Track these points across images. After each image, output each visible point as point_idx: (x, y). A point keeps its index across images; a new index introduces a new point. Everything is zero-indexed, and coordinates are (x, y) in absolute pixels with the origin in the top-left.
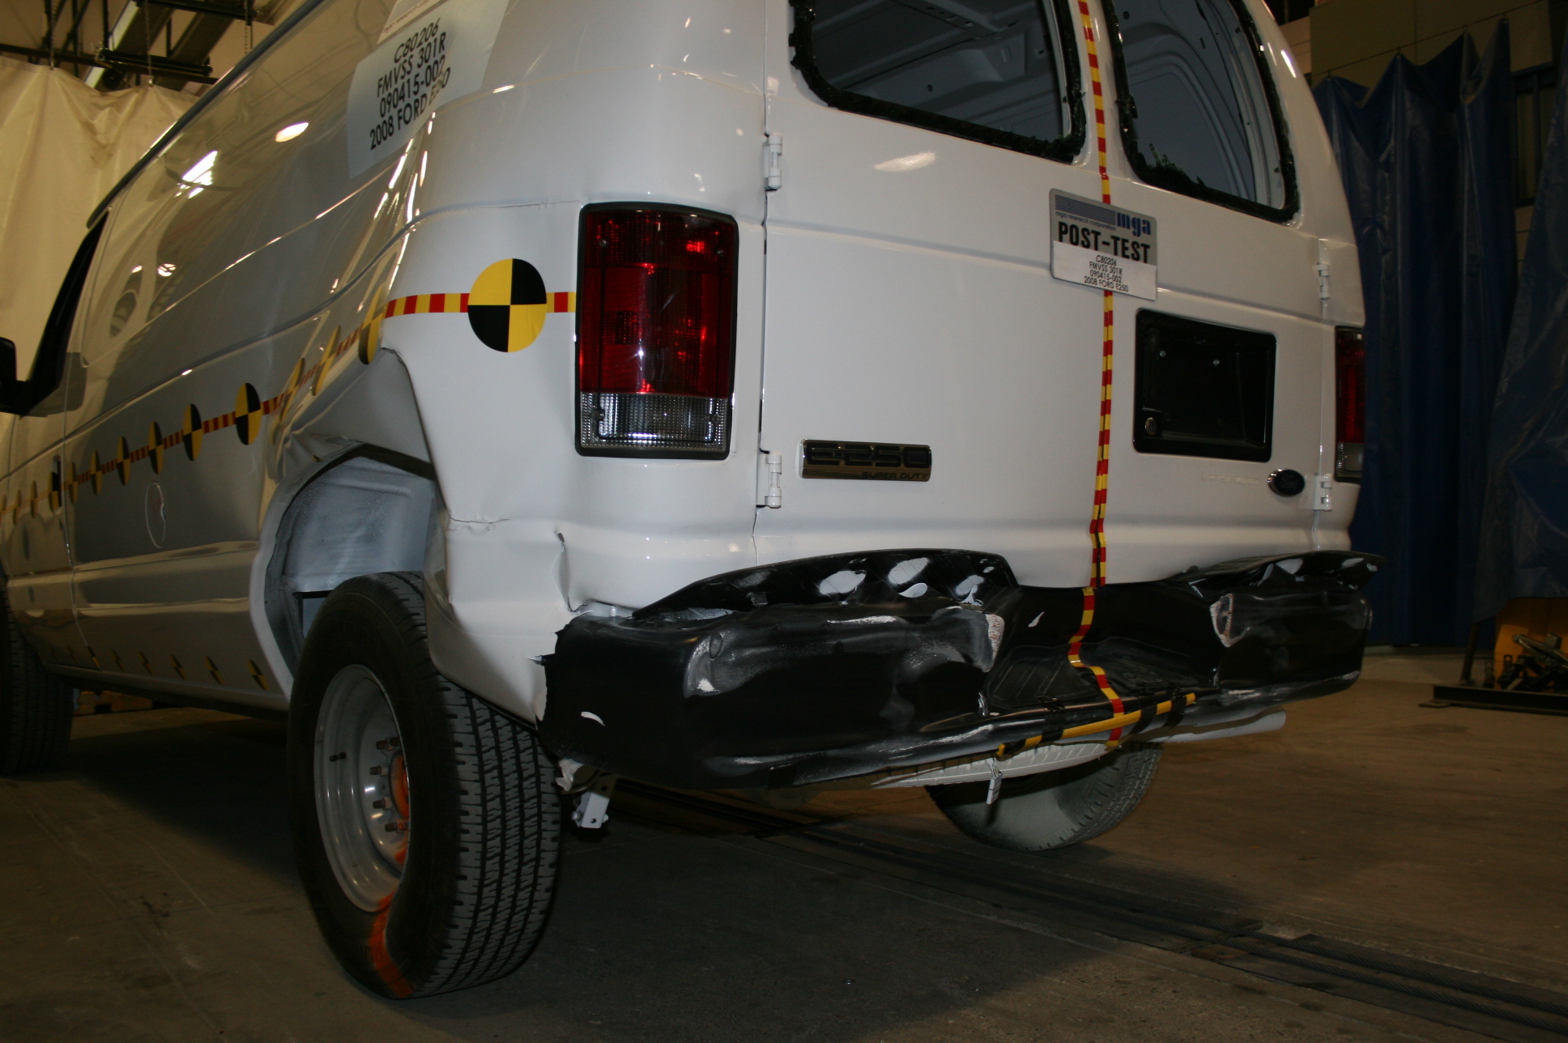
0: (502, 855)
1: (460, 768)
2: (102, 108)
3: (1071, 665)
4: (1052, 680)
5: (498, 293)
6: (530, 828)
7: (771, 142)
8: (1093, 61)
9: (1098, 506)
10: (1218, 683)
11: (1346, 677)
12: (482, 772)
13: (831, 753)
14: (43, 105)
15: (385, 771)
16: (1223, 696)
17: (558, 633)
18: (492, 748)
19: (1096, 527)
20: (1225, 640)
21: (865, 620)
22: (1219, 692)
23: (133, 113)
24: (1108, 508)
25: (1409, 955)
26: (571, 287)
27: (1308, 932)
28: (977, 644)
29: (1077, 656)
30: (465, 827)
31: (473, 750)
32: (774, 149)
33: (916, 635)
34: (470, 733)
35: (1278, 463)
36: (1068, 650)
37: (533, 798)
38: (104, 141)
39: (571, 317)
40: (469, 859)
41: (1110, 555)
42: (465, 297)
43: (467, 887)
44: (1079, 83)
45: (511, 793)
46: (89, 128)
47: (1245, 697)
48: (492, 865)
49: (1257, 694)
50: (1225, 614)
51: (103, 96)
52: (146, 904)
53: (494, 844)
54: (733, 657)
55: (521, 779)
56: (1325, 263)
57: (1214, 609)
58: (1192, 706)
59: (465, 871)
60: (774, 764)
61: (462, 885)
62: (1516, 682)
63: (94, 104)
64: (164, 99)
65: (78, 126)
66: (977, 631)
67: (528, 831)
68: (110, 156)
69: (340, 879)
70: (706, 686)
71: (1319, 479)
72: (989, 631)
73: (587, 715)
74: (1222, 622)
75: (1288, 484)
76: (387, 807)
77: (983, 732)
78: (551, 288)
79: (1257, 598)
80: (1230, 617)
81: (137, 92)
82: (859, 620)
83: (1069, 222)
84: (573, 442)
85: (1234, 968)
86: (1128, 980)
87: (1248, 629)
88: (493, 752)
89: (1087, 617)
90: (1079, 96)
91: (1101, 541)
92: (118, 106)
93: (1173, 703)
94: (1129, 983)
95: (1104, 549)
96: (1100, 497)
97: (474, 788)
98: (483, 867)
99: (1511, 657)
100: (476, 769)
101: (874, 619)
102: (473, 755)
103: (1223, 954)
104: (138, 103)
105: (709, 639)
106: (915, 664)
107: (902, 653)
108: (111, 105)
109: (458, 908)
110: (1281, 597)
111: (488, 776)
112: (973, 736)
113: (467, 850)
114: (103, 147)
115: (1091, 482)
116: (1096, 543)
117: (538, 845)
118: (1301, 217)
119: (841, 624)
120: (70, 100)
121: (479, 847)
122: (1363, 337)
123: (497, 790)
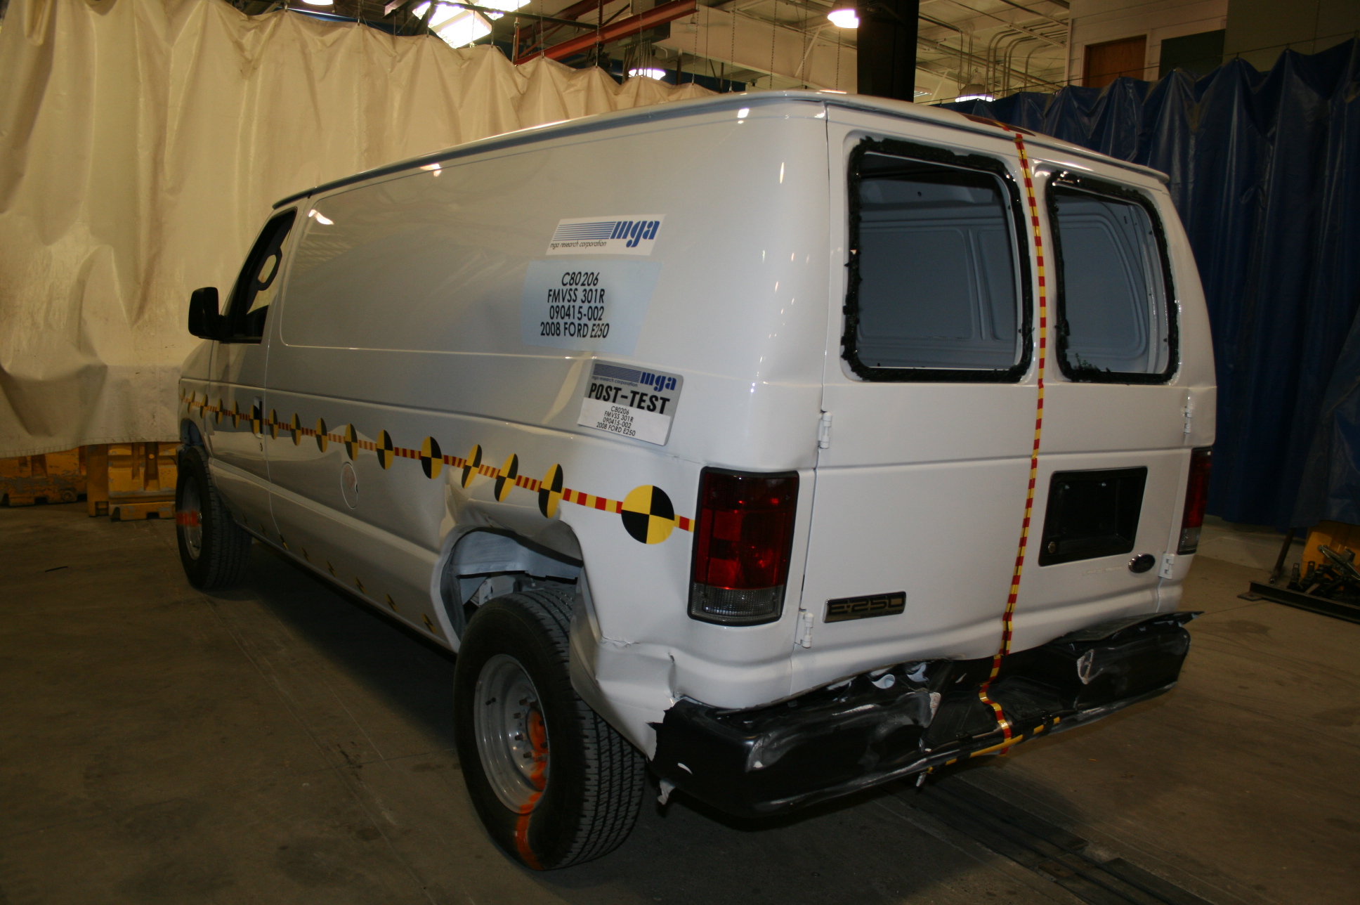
0: (608, 802)
1: (587, 751)
2: (249, 30)
3: (980, 701)
4: (967, 715)
5: (643, 506)
6: (626, 785)
7: (825, 419)
8: (1043, 302)
9: (1010, 604)
10: (1077, 705)
11: (1166, 687)
12: (599, 754)
13: (827, 790)
14: (204, 28)
15: (523, 716)
16: (1079, 715)
17: (666, 711)
18: (606, 738)
19: (1007, 617)
20: (1084, 680)
21: (855, 710)
22: (1076, 713)
23: (272, 35)
24: (1016, 606)
25: (1180, 886)
26: (692, 515)
27: (1117, 856)
28: (922, 711)
29: (984, 693)
30: (588, 787)
31: (595, 740)
32: (826, 424)
33: (885, 713)
34: (593, 729)
35: (1138, 551)
36: (980, 690)
37: (629, 767)
38: (250, 57)
39: (690, 535)
40: (589, 806)
41: (1013, 636)
42: (619, 504)
43: (585, 822)
44: (1031, 322)
45: (617, 765)
46: (239, 47)
47: (1094, 713)
48: (602, 808)
49: (1102, 710)
50: (1087, 663)
51: (249, 19)
52: (343, 753)
53: (604, 796)
54: (775, 745)
55: (623, 756)
56: (1190, 408)
57: (1079, 663)
58: (1057, 724)
59: (585, 813)
60: (793, 801)
61: (583, 820)
62: (1314, 587)
63: (243, 27)
64: (296, 21)
65: (231, 45)
66: (923, 704)
67: (625, 787)
68: (255, 69)
69: (490, 781)
70: (758, 765)
71: (1167, 556)
72: (931, 703)
73: (681, 765)
74: (1084, 669)
75: (1144, 564)
76: (524, 739)
77: (920, 764)
78: (678, 512)
79: (1110, 649)
80: (1090, 665)
81: (276, 16)
82: (851, 711)
83: (598, 382)
84: (686, 610)
85: (1064, 887)
86: (995, 892)
87: (1102, 669)
88: (607, 740)
89: (995, 672)
90: (1030, 331)
91: (1010, 628)
92: (261, 28)
93: (1045, 726)
94: (995, 895)
95: (1011, 632)
96: (1012, 598)
97: (594, 764)
98: (596, 810)
99: (1314, 563)
100: (596, 752)
101: (860, 708)
102: (594, 743)
103: (1059, 870)
104: (277, 26)
105: (762, 739)
106: (883, 731)
107: (874, 726)
108: (256, 27)
109: (579, 833)
110: (1128, 645)
111: (603, 756)
112: (914, 767)
113: (588, 801)
114: (250, 62)
115: (1006, 588)
116: (1005, 627)
117: (630, 794)
118: (1177, 377)
119: (841, 715)
120: (224, 24)
121: (595, 799)
122: (1211, 454)
123: (608, 764)
